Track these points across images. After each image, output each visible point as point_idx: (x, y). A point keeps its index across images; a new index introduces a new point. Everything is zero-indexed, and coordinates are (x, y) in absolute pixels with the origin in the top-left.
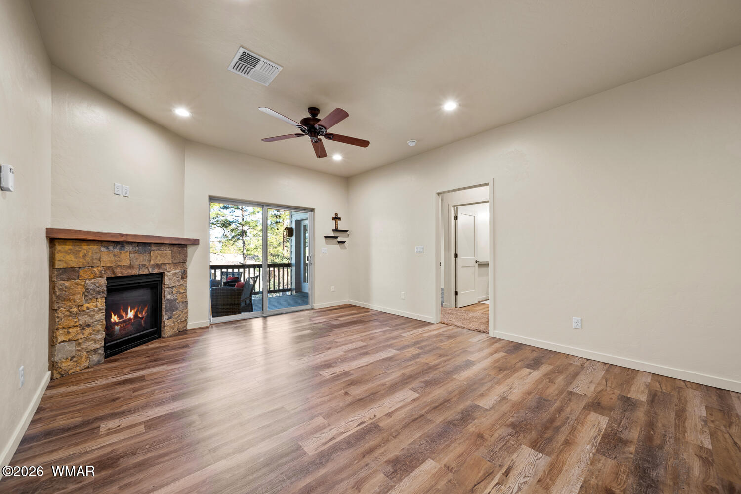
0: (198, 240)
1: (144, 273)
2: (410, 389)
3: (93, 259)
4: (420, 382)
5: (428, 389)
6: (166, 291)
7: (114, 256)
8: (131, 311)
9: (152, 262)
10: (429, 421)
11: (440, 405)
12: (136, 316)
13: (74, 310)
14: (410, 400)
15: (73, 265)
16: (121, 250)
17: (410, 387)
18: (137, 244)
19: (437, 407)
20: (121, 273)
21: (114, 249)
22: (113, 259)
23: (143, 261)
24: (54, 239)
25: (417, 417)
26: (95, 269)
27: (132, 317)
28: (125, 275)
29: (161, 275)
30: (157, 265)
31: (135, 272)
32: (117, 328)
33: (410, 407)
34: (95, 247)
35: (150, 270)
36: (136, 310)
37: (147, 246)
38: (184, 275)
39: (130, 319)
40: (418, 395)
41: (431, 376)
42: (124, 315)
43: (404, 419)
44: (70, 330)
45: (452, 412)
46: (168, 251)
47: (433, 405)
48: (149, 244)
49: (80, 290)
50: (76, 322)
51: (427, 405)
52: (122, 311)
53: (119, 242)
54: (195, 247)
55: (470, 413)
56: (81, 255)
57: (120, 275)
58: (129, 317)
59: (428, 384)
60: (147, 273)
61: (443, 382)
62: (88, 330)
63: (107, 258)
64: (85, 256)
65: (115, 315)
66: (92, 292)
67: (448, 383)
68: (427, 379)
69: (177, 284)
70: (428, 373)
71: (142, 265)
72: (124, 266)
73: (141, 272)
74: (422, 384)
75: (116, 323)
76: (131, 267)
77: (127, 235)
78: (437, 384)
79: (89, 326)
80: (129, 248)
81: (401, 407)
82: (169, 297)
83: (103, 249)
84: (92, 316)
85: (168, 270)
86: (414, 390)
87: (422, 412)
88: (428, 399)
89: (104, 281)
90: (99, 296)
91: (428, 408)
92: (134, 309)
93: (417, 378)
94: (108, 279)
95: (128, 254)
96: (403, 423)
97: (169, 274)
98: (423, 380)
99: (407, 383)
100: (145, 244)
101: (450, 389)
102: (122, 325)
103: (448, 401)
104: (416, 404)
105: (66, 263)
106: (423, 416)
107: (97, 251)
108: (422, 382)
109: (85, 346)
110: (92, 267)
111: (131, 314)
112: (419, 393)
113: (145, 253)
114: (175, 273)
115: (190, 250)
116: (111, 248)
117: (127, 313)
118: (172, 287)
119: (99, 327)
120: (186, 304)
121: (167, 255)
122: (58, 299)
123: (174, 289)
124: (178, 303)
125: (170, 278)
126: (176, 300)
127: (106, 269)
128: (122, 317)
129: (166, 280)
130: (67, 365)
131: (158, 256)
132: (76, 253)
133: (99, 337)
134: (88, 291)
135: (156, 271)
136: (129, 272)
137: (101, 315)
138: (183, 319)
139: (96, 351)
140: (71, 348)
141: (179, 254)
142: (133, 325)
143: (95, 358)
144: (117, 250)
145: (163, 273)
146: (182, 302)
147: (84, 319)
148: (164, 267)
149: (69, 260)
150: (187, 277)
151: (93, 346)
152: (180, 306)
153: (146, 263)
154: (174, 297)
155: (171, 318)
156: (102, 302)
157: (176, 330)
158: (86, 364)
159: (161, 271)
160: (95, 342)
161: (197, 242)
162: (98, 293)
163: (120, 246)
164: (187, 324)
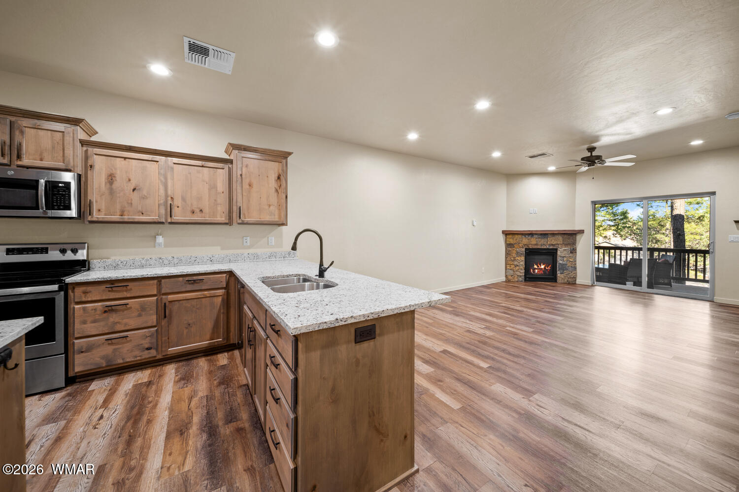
0: (583, 230)
3: (519, 241)
6: (559, 259)
8: (543, 265)
9: (549, 243)
12: (545, 268)
13: (512, 259)
15: (512, 243)
16: (532, 237)
20: (531, 247)
22: (527, 241)
23: (543, 243)
24: (506, 233)
28: (533, 248)
29: (556, 250)
30: (552, 244)
31: (539, 247)
32: (536, 271)
34: (520, 236)
35: (548, 247)
36: (545, 265)
38: (573, 251)
39: (542, 268)
44: (510, 267)
46: (560, 238)
48: (547, 234)
49: (514, 252)
50: (513, 263)
52: (538, 264)
53: (531, 234)
54: (582, 234)
56: (515, 239)
62: (517, 268)
63: (525, 241)
66: (519, 253)
69: (567, 256)
72: (533, 244)
73: (542, 247)
76: (536, 244)
79: (517, 266)
80: (536, 236)
82: (561, 262)
83: (523, 237)
84: (519, 263)
85: (559, 247)
89: (524, 250)
90: (522, 256)
94: (525, 249)
95: (535, 239)
97: (561, 250)
100: (544, 234)
105: (509, 242)
109: (517, 273)
110: (519, 244)
111: (543, 267)
113: (545, 238)
114: (566, 250)
115: (578, 237)
116: (527, 236)
117: (541, 266)
118: (563, 257)
119: (522, 268)
120: (575, 268)
121: (560, 239)
122: (508, 254)
123: (565, 259)
124: (569, 266)
125: (562, 252)
126: (566, 264)
127: (525, 245)
128: (539, 267)
129: (559, 253)
130: (510, 277)
131: (553, 241)
132: (513, 239)
133: (522, 271)
134: (517, 253)
135: (551, 247)
136: (536, 247)
137: (523, 263)
138: (572, 277)
139: (521, 276)
140: (511, 272)
141: (569, 238)
142: (543, 271)
143: (520, 279)
144: (530, 237)
145: (557, 249)
146: (572, 267)
147: (516, 263)
148: (557, 246)
149: (511, 241)
150: (576, 252)
151: (519, 274)
152: (570, 269)
153: (545, 243)
154: (565, 263)
155: (562, 273)
156: (523, 258)
157: (566, 281)
158: (517, 280)
159: (555, 248)
160: (520, 272)
161: (582, 232)
162: (522, 254)
163: (530, 236)
164: (576, 280)
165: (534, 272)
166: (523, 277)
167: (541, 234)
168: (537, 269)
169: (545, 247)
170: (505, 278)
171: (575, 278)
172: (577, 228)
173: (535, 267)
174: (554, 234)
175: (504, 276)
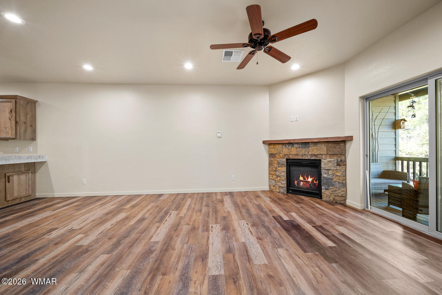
0: (352, 137)
1: (306, 159)
2: (159, 241)
3: (280, 151)
4: (156, 250)
5: (147, 247)
6: (323, 171)
7: (288, 149)
8: (310, 178)
9: (310, 153)
10: (138, 233)
11: (135, 242)
12: (312, 181)
13: (274, 169)
14: (154, 236)
15: (274, 153)
16: (292, 147)
17: (160, 243)
18: (301, 143)
19: (136, 241)
20: (292, 157)
21: (288, 146)
22: (288, 151)
23: (304, 152)
24: (269, 143)
25: (145, 232)
26: (281, 155)
27: (310, 181)
28: (294, 158)
30: (314, 154)
31: (299, 157)
32: (302, 183)
33: (151, 234)
34: (280, 146)
35: (309, 157)
36: (313, 178)
37: (307, 144)
38: (342, 163)
39: (309, 182)
40: (151, 240)
41: (151, 260)
42: (306, 179)
43: (150, 229)
44: (273, 176)
45: (127, 242)
46: (323, 147)
47: (139, 240)
48: (309, 143)
49: (276, 162)
50: (274, 173)
51: (143, 238)
52: (305, 176)
53: (290, 143)
54: (351, 142)
55: (114, 246)
56: (276, 149)
57: (292, 158)
58: (308, 180)
59: (150, 252)
60: (307, 159)
61: (138, 260)
62: (279, 178)
63: (285, 150)
64: (277, 149)
65: (302, 177)
66: (280, 164)
67: (134, 261)
68: (154, 255)
69: (333, 168)
70: (156, 261)
71: (304, 154)
72: (293, 154)
73: (303, 158)
74: (153, 249)
75: (301, 181)
76: (297, 155)
77: (290, 140)
78: (142, 254)
79: (279, 176)
80: (296, 146)
81: (155, 232)
82: (325, 176)
83: (284, 147)
84: (280, 173)
85: (323, 158)
86: (157, 243)
87: (143, 235)
88: (144, 242)
89: (285, 160)
90: (283, 166)
91: (141, 238)
92: (312, 178)
93: (161, 252)
94: (287, 159)
95: (295, 149)
96: (149, 227)
97: (324, 161)
98: (155, 252)
99: (165, 244)
100: (305, 143)
101: (131, 255)
102: (304, 183)
103: (131, 247)
104: (149, 236)
105: (271, 152)
106: (142, 233)
107: (281, 147)
108: (155, 250)
109: (279, 183)
110: (280, 154)
111: (310, 180)
112: (152, 242)
113: (306, 148)
114: (330, 161)
115: (348, 144)
116: (287, 146)
117: (308, 179)
118: (328, 170)
119: (283, 178)
120: (344, 185)
121: (323, 149)
122: (271, 164)
123: (330, 172)
124: (335, 182)
125: (327, 163)
126: (332, 179)
127: (285, 155)
128: (305, 179)
129: (322, 165)
130: (272, 187)
131: (315, 150)
132: (274, 148)
133: (283, 182)
134: (278, 163)
135: (313, 158)
136: (296, 157)
137: (284, 174)
138: (340, 195)
139: (282, 187)
140: (273, 182)
141: (335, 148)
142: (310, 185)
143: (282, 190)
144: (290, 147)
145: (320, 160)
146: (339, 183)
147: (277, 173)
148: (321, 156)
149: (273, 151)
150: (345, 165)
151: (281, 185)
152: (338, 185)
153: (306, 153)
154: (330, 177)
155: (328, 189)
156: (284, 169)
157: (332, 199)
158: (278, 191)
159: (318, 159)
160: (282, 184)
161: (351, 138)
162: (283, 164)
163: (291, 145)
164: (345, 200)
165: (298, 184)
166: (285, 189)
167: (302, 143)
168: (302, 181)
169: (306, 158)
170: (268, 187)
171: (345, 197)
172: (346, 134)
173: (301, 178)
174: (317, 143)
175: (268, 185)
